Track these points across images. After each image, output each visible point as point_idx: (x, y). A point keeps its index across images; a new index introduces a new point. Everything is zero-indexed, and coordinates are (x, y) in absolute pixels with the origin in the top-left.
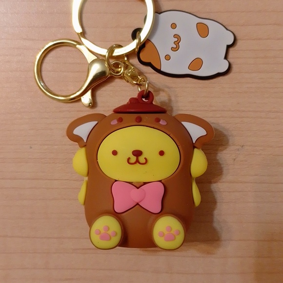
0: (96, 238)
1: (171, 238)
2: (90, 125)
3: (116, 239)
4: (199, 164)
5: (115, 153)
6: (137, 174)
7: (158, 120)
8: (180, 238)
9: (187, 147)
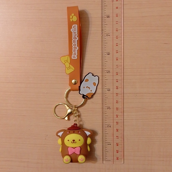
0: (65, 161)
1: (82, 160)
2: (62, 133)
3: (70, 161)
4: (89, 141)
5: (68, 140)
6: (74, 145)
7: (78, 132)
8: (84, 160)
9: (86, 137)
